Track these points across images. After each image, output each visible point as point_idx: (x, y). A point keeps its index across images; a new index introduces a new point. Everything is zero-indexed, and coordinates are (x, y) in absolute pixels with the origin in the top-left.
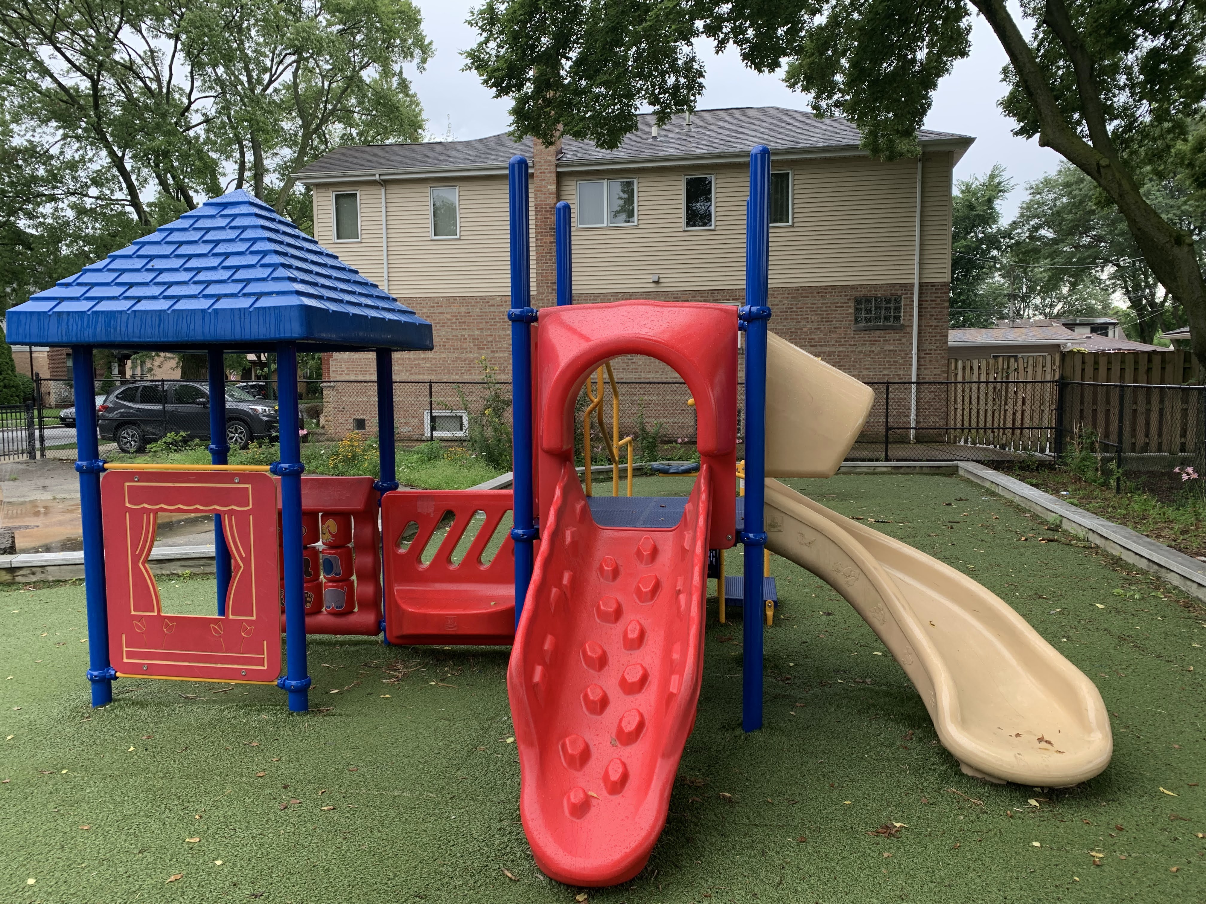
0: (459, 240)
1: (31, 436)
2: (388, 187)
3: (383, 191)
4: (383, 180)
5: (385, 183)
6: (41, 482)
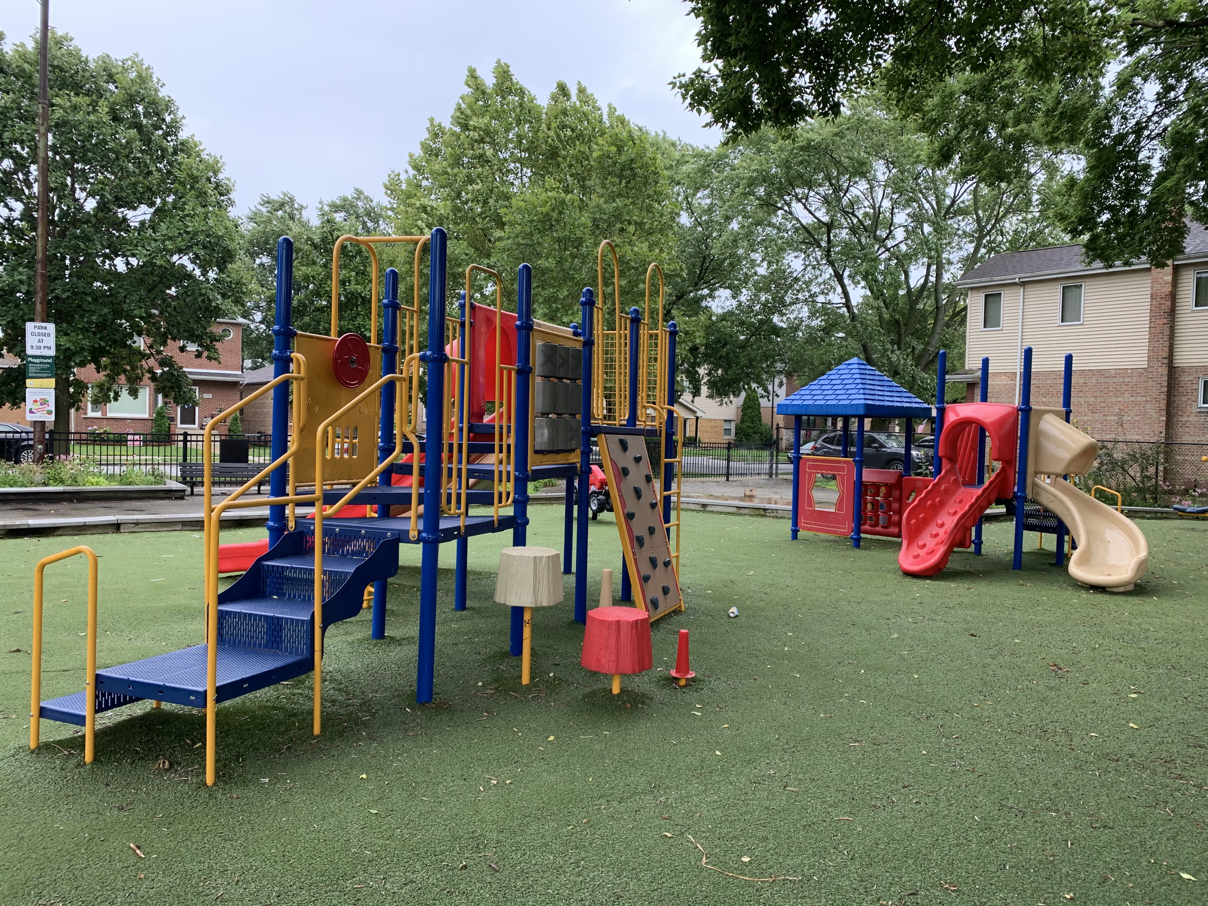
0: (1082, 325)
1: (771, 467)
2: (1026, 286)
3: (1022, 290)
4: (1022, 282)
5: (1023, 284)
6: (775, 490)
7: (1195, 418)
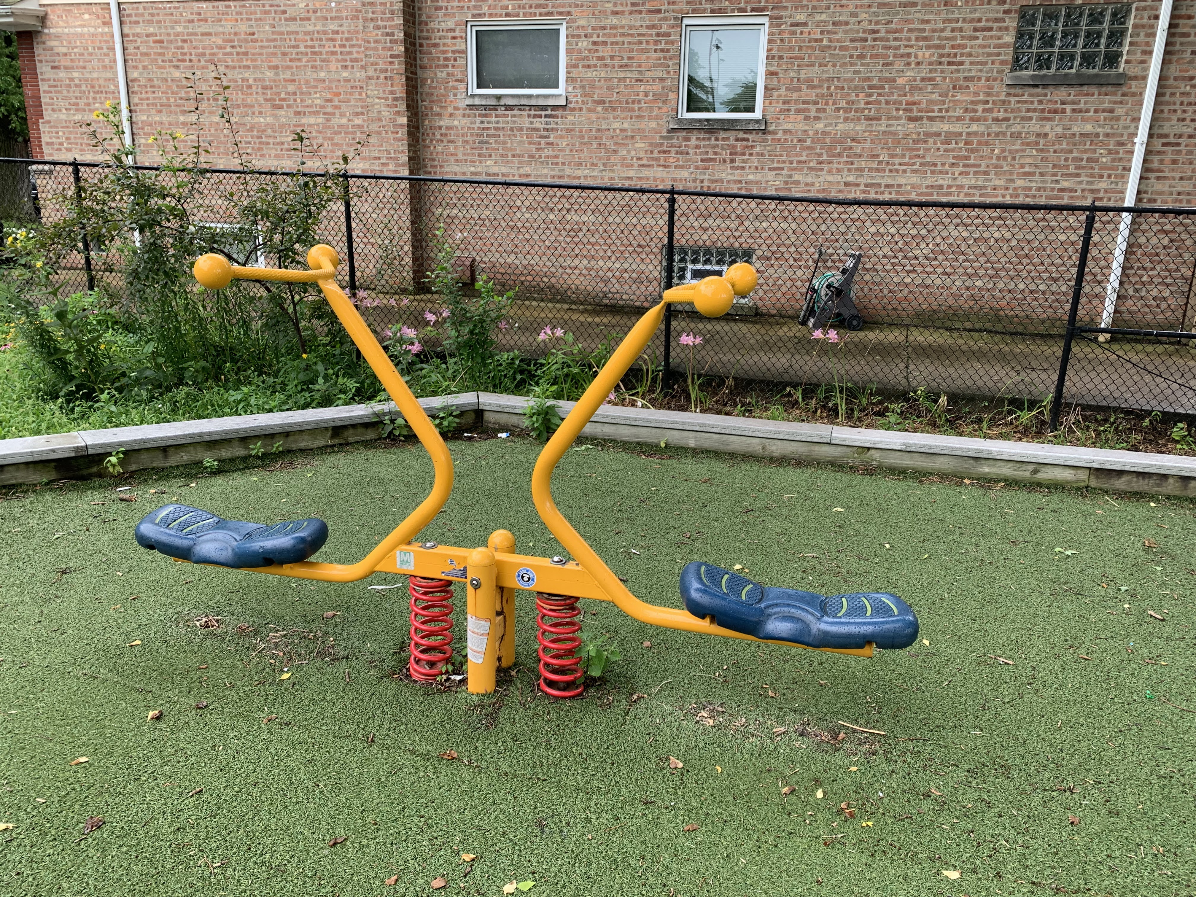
7: (465, 121)
